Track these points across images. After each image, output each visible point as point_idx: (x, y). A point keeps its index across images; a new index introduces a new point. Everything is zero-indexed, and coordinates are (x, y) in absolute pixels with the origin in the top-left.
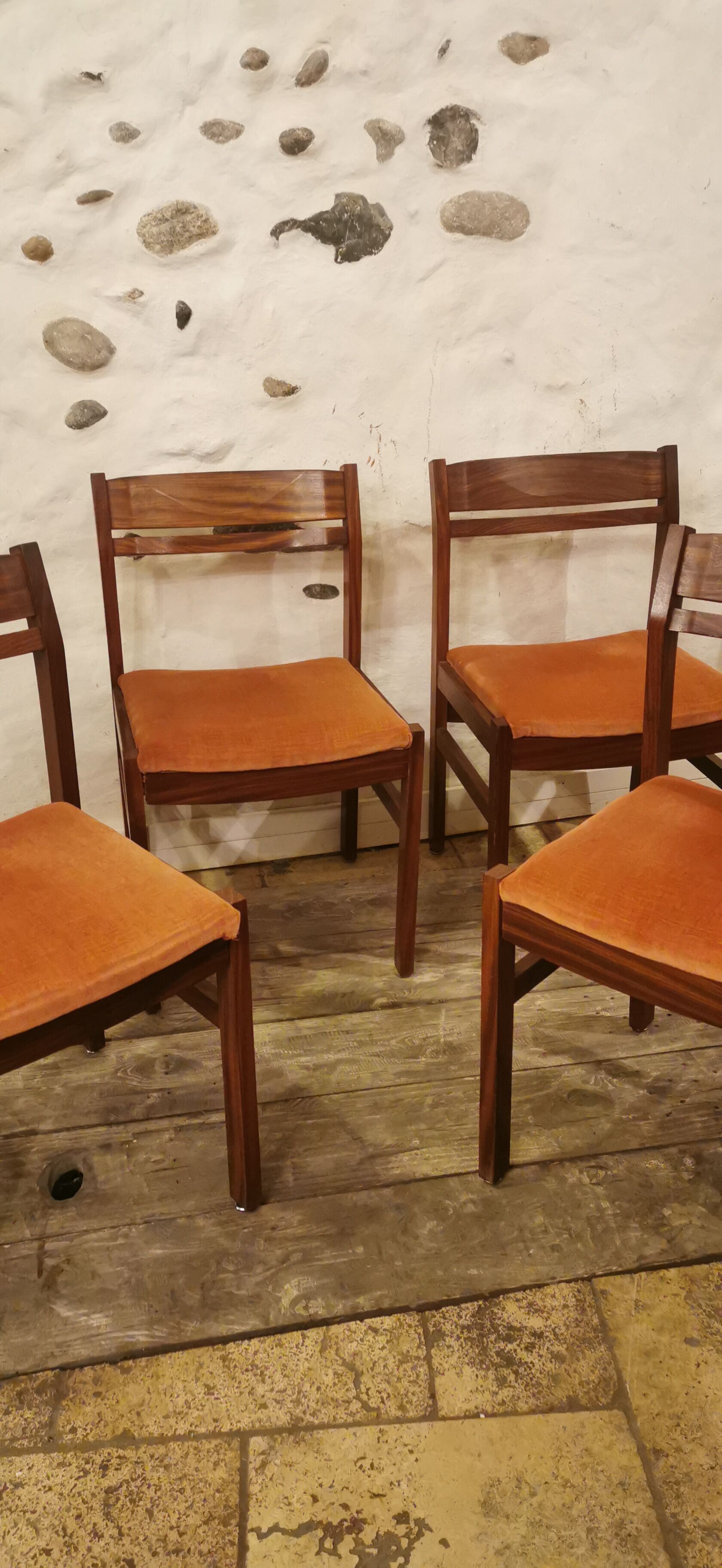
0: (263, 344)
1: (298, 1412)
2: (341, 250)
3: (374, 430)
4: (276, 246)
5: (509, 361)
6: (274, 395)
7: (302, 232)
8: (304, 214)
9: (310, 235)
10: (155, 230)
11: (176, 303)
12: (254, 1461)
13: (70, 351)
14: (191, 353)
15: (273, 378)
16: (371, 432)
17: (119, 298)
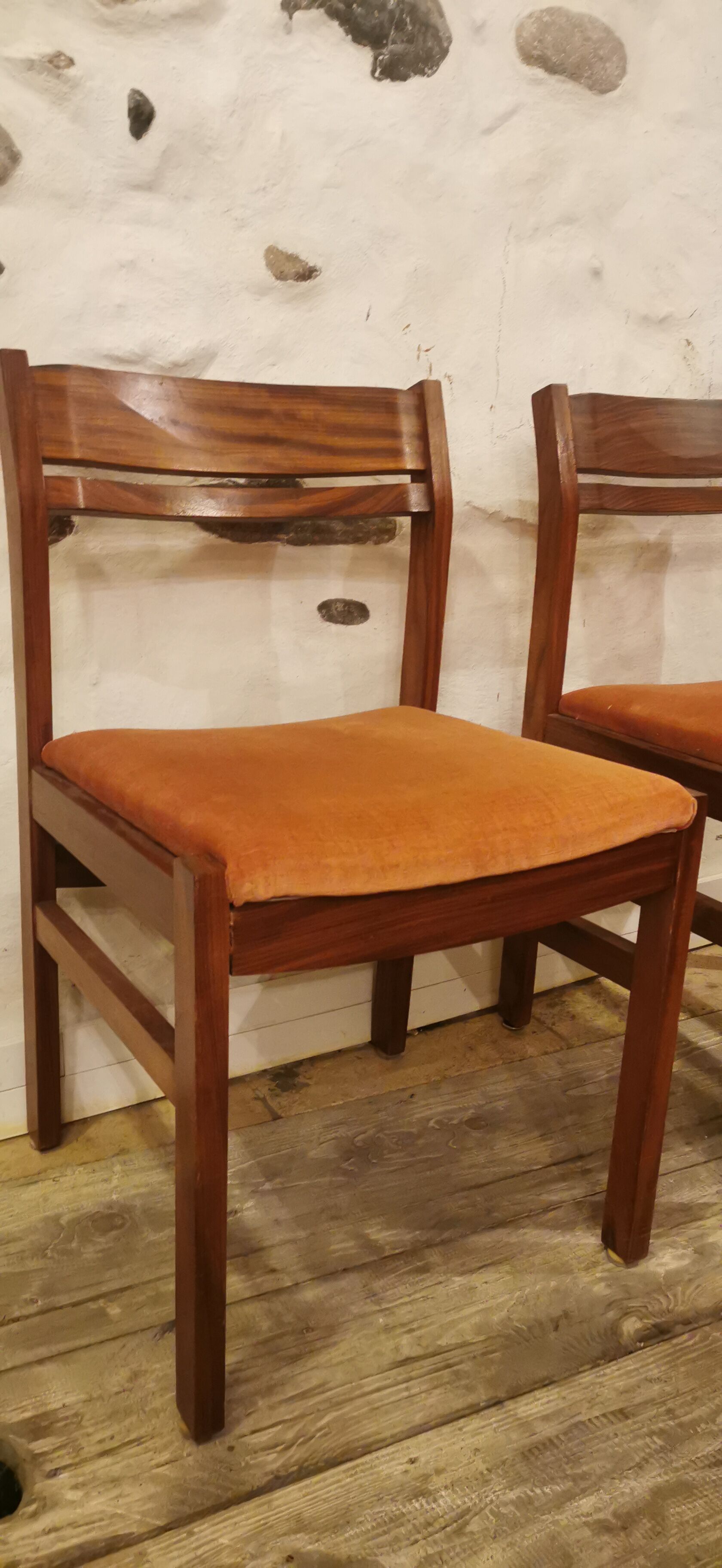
0: (264, 189)
2: (381, 58)
3: (422, 354)
4: (288, 30)
5: (597, 273)
6: (281, 276)
7: (325, 17)
9: (335, 24)
11: (127, 92)
14: (149, 186)
15: (280, 248)
16: (418, 357)
17: (30, 65)
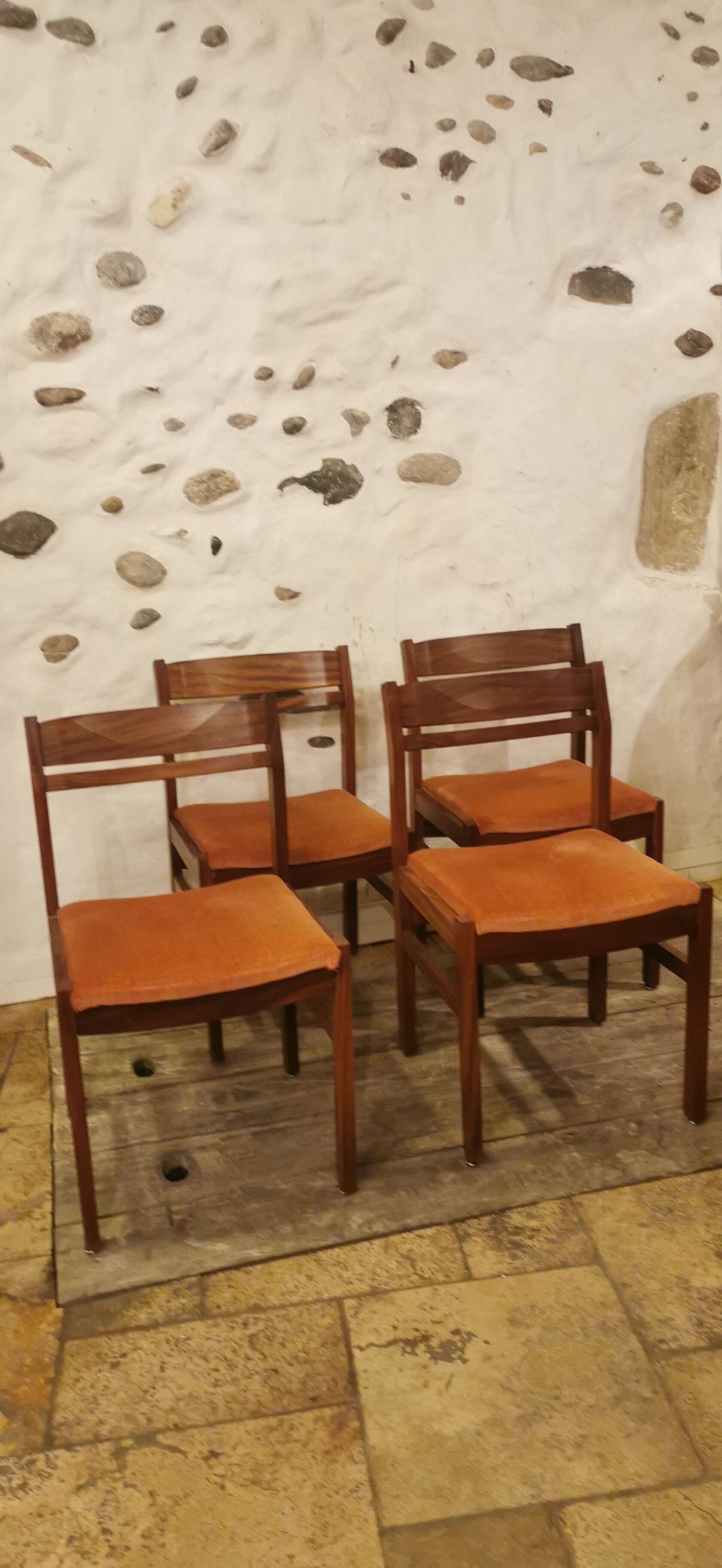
0: (273, 563)
1: (375, 1284)
2: (327, 496)
4: (282, 496)
5: (453, 568)
6: (282, 598)
7: (300, 486)
8: (300, 474)
9: (305, 488)
10: (196, 489)
11: (210, 538)
12: (349, 1313)
13: (134, 574)
14: (222, 571)
15: (282, 587)
16: (354, 622)
17: (170, 536)
